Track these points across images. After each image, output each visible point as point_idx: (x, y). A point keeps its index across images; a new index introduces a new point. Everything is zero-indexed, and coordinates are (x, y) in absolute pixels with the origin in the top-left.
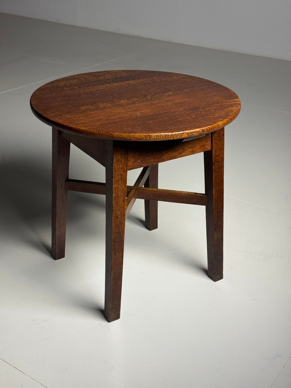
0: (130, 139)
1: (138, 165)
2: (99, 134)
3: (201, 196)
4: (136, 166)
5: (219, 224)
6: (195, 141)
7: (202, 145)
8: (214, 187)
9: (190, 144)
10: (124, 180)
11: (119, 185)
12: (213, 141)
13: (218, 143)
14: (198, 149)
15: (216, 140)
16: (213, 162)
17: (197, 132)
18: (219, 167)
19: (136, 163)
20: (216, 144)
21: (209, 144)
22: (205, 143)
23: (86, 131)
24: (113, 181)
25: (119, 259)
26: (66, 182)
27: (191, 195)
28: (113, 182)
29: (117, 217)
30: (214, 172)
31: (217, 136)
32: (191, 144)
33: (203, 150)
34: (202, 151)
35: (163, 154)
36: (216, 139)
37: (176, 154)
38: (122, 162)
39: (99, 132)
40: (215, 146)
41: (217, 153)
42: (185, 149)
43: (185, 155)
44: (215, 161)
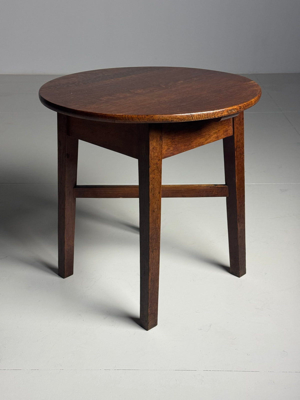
0: (172, 120)
1: (171, 153)
2: (138, 118)
3: (221, 187)
4: (169, 154)
5: (242, 214)
6: (219, 126)
7: (225, 130)
8: (236, 175)
10: (160, 170)
11: (155, 175)
12: (235, 126)
13: (239, 127)
14: (222, 134)
15: (237, 125)
16: (235, 148)
17: (235, 109)
18: (240, 153)
19: (169, 150)
20: (237, 128)
21: (231, 129)
22: (227, 128)
23: (123, 117)
24: (149, 170)
25: (156, 257)
26: (75, 189)
27: (211, 187)
28: (150, 172)
29: (153, 211)
30: (236, 159)
31: (237, 121)
35: (192, 140)
36: (237, 123)
37: (203, 140)
38: (157, 149)
39: (138, 116)
40: (236, 131)
41: (238, 138)
42: (211, 134)
43: (211, 142)
44: (237, 146)
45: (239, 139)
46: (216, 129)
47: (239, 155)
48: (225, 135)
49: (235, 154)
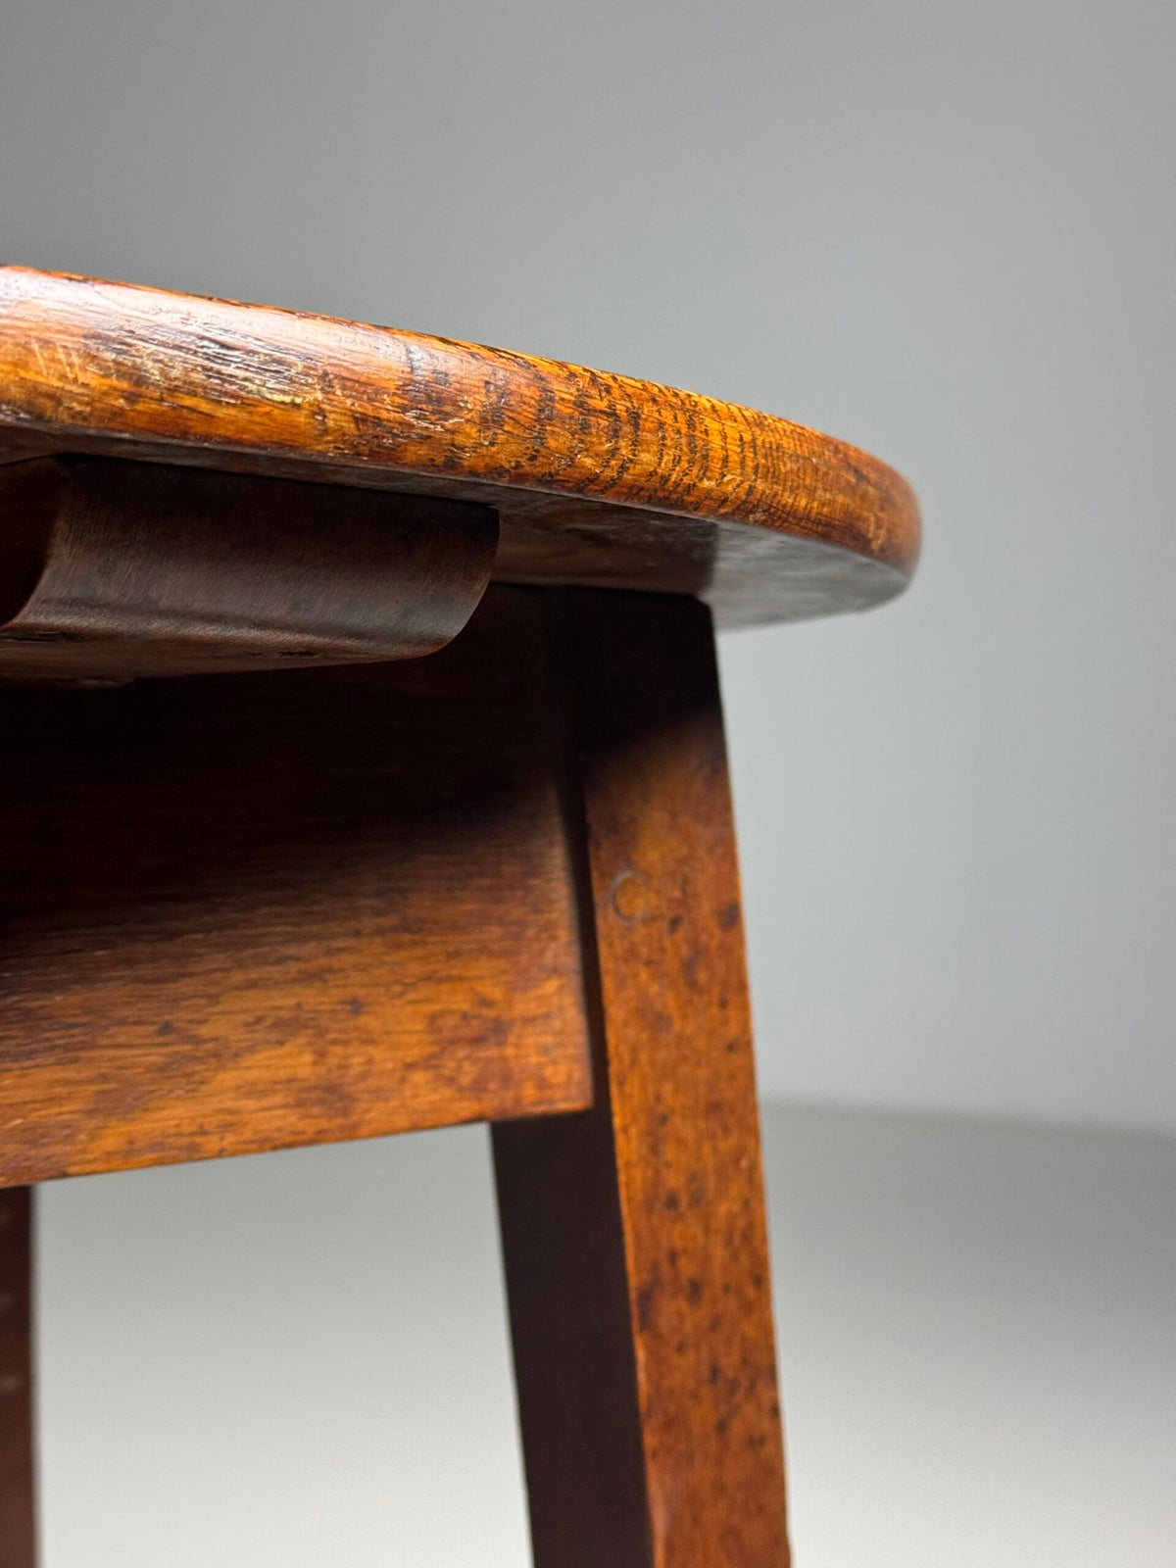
6: (357, 934)
7: (465, 1017)
9: (275, 972)
12: (608, 983)
13: (673, 1011)
14: (410, 1067)
15: (644, 975)
16: (634, 1280)
18: (715, 1372)
20: (654, 1021)
21: (557, 1024)
22: (496, 992)
30: (650, 1440)
31: (650, 920)
32: (294, 967)
33: (478, 1088)
34: (469, 1107)
36: (644, 950)
37: (51, 1100)
40: (634, 1062)
41: (670, 1153)
42: (204, 1031)
43: (212, 1143)
44: (655, 1266)
45: (693, 1178)
46: (309, 978)
47: (705, 1391)
48: (465, 1080)
49: (642, 1376)
